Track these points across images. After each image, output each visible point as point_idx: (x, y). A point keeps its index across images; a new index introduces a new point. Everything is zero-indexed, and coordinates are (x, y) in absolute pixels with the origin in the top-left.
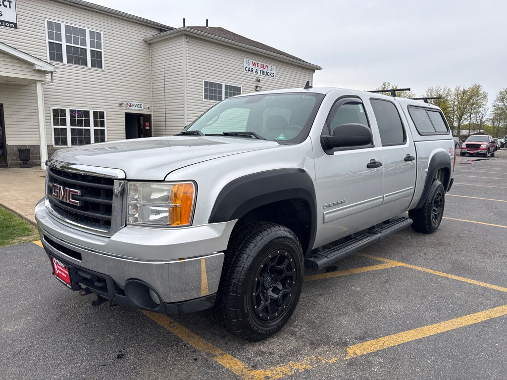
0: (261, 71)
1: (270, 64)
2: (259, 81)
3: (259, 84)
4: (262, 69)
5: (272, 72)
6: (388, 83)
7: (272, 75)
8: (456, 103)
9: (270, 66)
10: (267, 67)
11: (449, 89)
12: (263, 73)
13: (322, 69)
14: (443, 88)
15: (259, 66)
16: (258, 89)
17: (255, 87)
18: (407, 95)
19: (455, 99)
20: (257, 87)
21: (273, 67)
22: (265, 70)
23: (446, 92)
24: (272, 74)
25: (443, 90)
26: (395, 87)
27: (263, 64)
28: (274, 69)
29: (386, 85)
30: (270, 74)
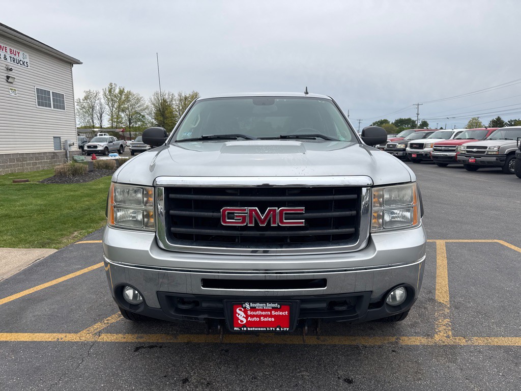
0: (11, 57)
1: (21, 50)
2: (11, 70)
3: (11, 74)
4: (13, 56)
5: (25, 60)
6: (115, 84)
7: (26, 65)
8: (181, 108)
9: (21, 53)
10: (19, 53)
11: (173, 94)
12: (14, 61)
13: (81, 63)
14: (167, 92)
15: (8, 51)
16: (10, 80)
17: (6, 78)
18: (135, 98)
19: (179, 104)
20: (8, 77)
21: (25, 54)
22: (16, 57)
23: (171, 97)
24: (25, 63)
25: (167, 94)
26: (122, 89)
27: (12, 49)
28: (28, 57)
29: (113, 86)
30: (23, 63)
